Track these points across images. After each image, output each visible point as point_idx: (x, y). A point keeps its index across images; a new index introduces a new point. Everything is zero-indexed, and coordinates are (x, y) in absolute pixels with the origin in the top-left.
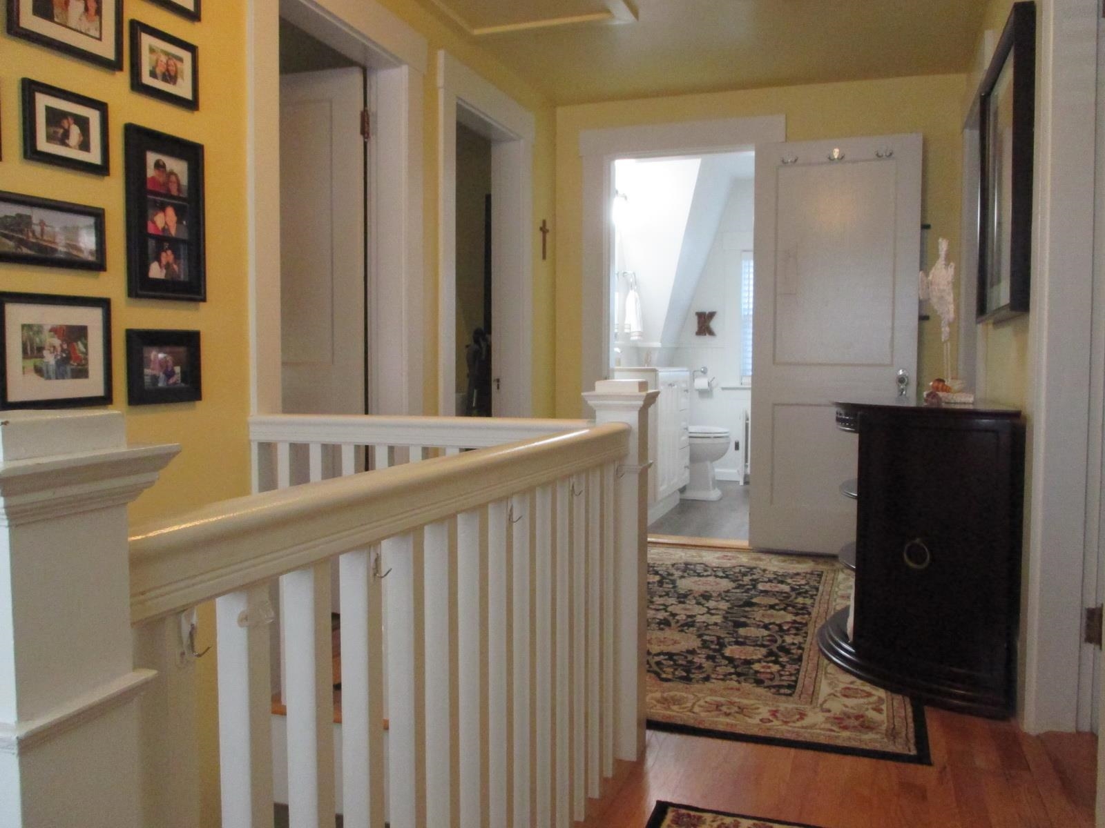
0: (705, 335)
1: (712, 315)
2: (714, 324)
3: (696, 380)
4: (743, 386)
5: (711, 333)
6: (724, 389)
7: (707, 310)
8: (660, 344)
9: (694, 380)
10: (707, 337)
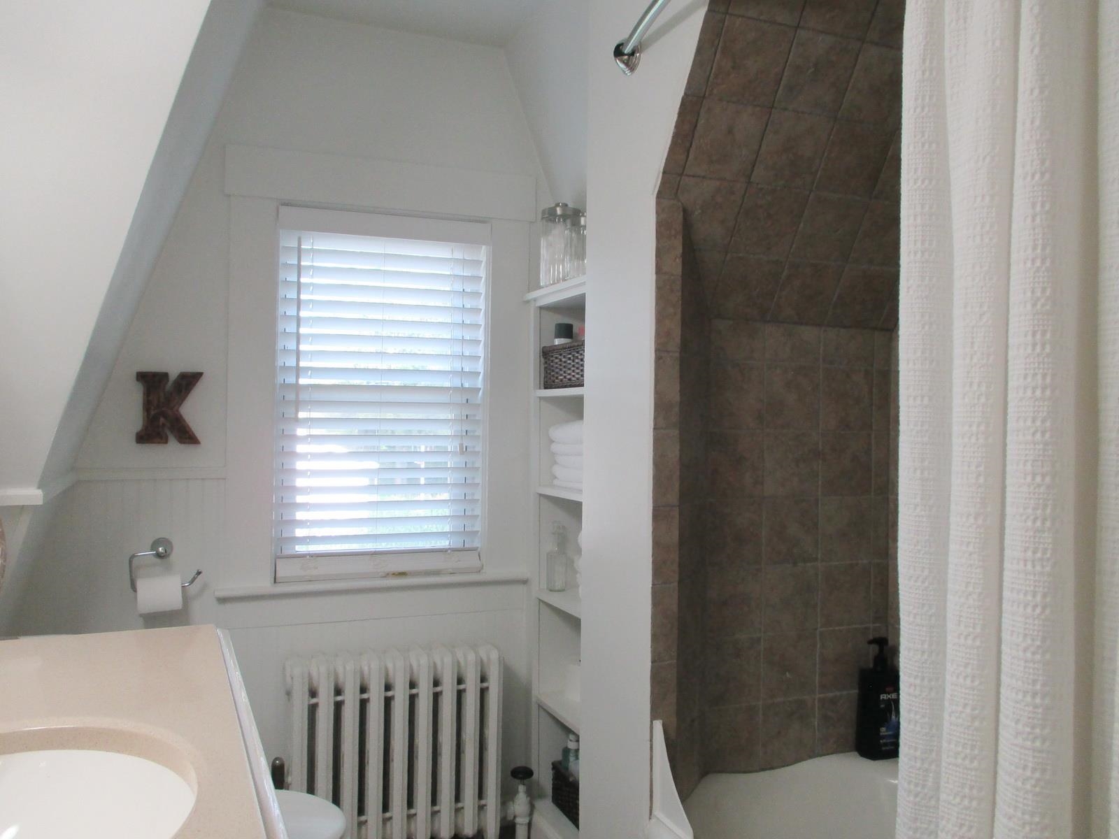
0: (166, 442)
1: (189, 381)
2: (193, 410)
3: (140, 584)
4: (279, 589)
5: (187, 436)
6: (223, 600)
7: (174, 369)
8: (39, 493)
9: (134, 587)
10: (172, 450)
